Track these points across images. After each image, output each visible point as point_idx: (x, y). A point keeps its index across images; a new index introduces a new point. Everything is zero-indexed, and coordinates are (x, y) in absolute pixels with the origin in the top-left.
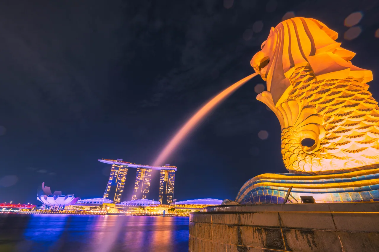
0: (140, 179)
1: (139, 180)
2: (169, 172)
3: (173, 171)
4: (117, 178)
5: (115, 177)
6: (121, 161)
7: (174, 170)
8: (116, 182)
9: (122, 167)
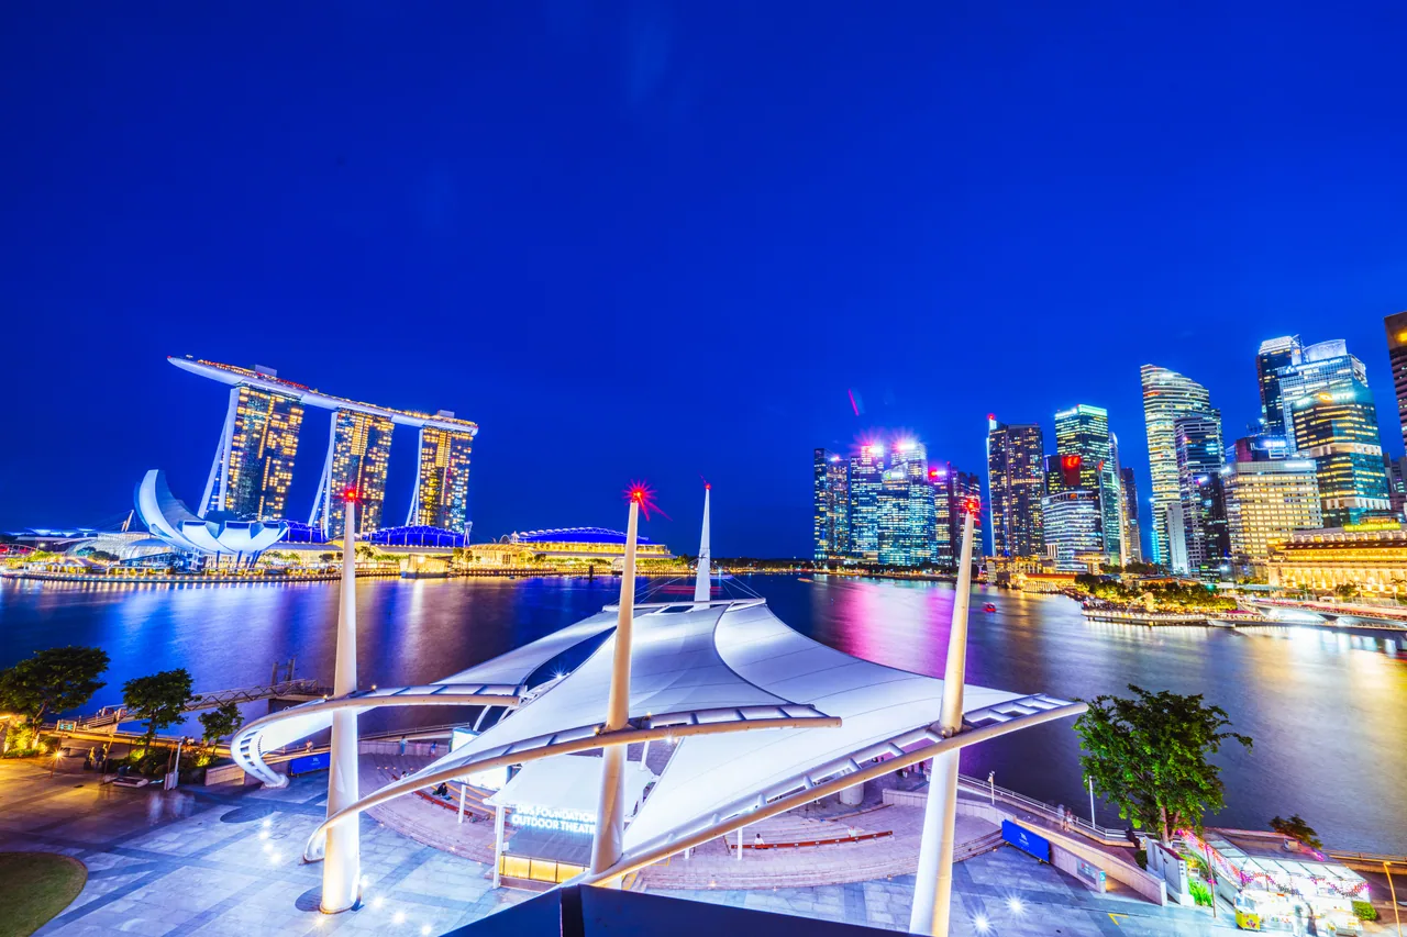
0: (349, 452)
1: (347, 454)
2: (453, 439)
3: (465, 437)
4: (263, 443)
5: (255, 436)
6: (271, 375)
7: (470, 433)
8: (260, 456)
9: (278, 400)
